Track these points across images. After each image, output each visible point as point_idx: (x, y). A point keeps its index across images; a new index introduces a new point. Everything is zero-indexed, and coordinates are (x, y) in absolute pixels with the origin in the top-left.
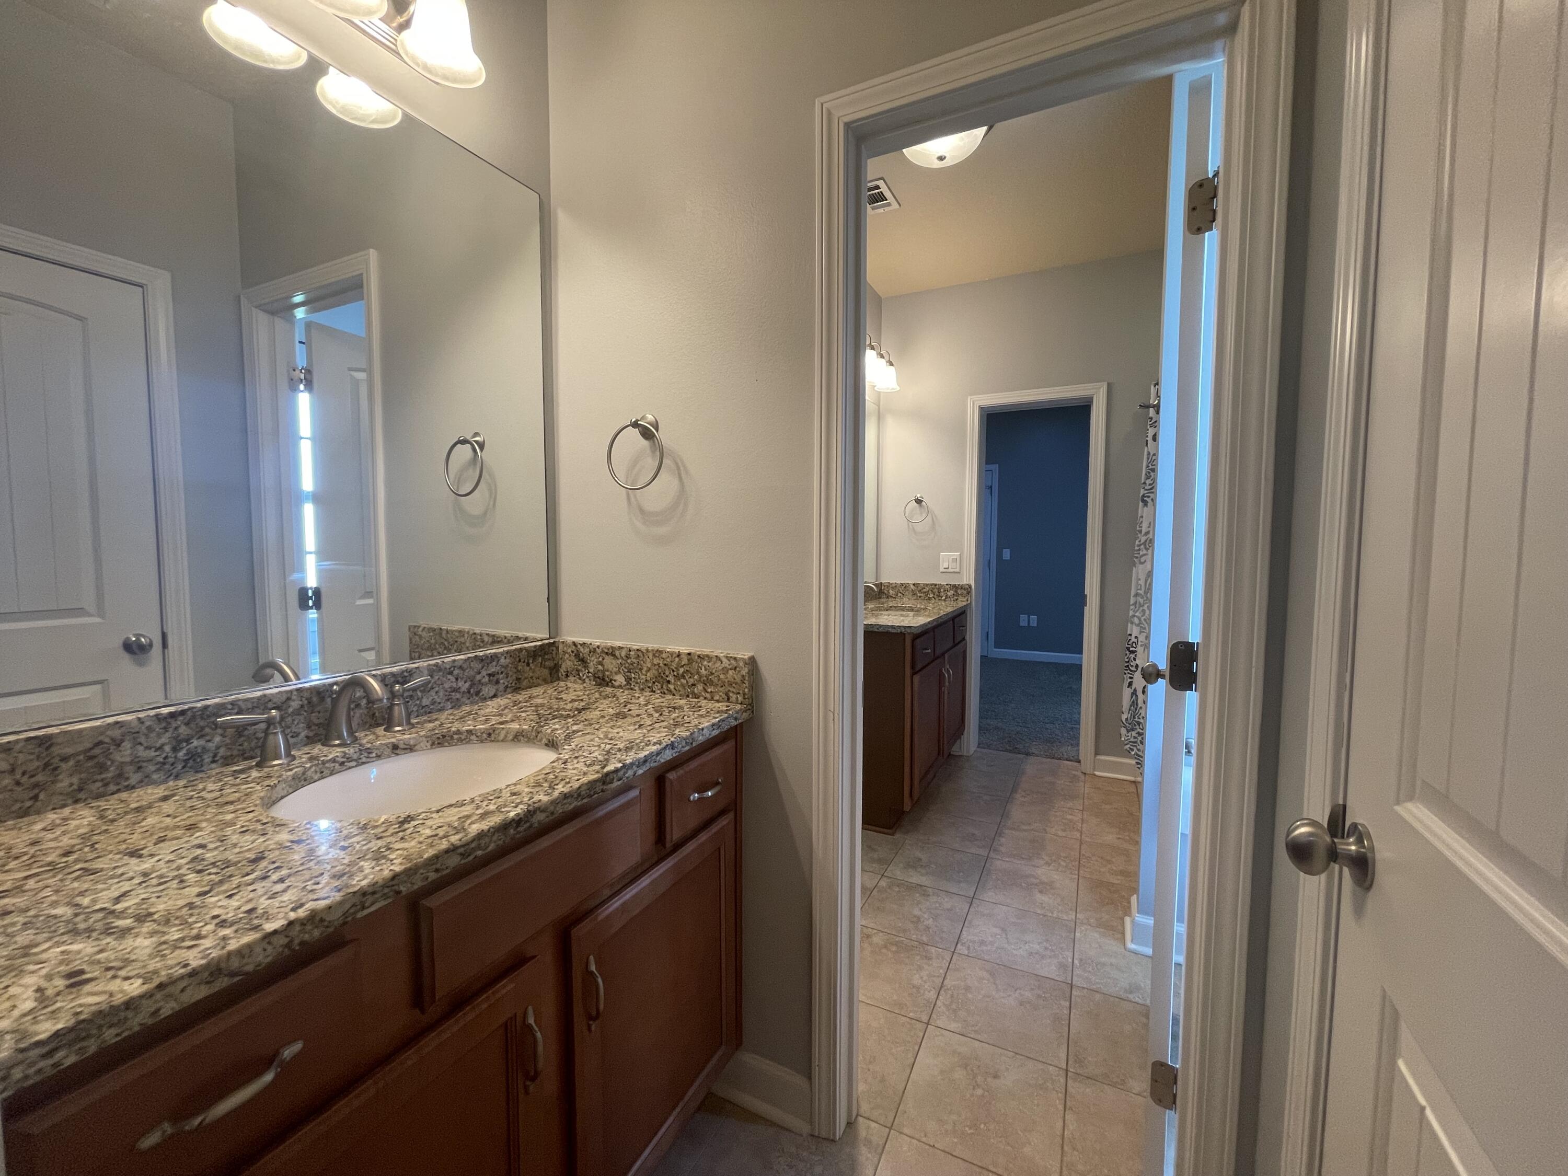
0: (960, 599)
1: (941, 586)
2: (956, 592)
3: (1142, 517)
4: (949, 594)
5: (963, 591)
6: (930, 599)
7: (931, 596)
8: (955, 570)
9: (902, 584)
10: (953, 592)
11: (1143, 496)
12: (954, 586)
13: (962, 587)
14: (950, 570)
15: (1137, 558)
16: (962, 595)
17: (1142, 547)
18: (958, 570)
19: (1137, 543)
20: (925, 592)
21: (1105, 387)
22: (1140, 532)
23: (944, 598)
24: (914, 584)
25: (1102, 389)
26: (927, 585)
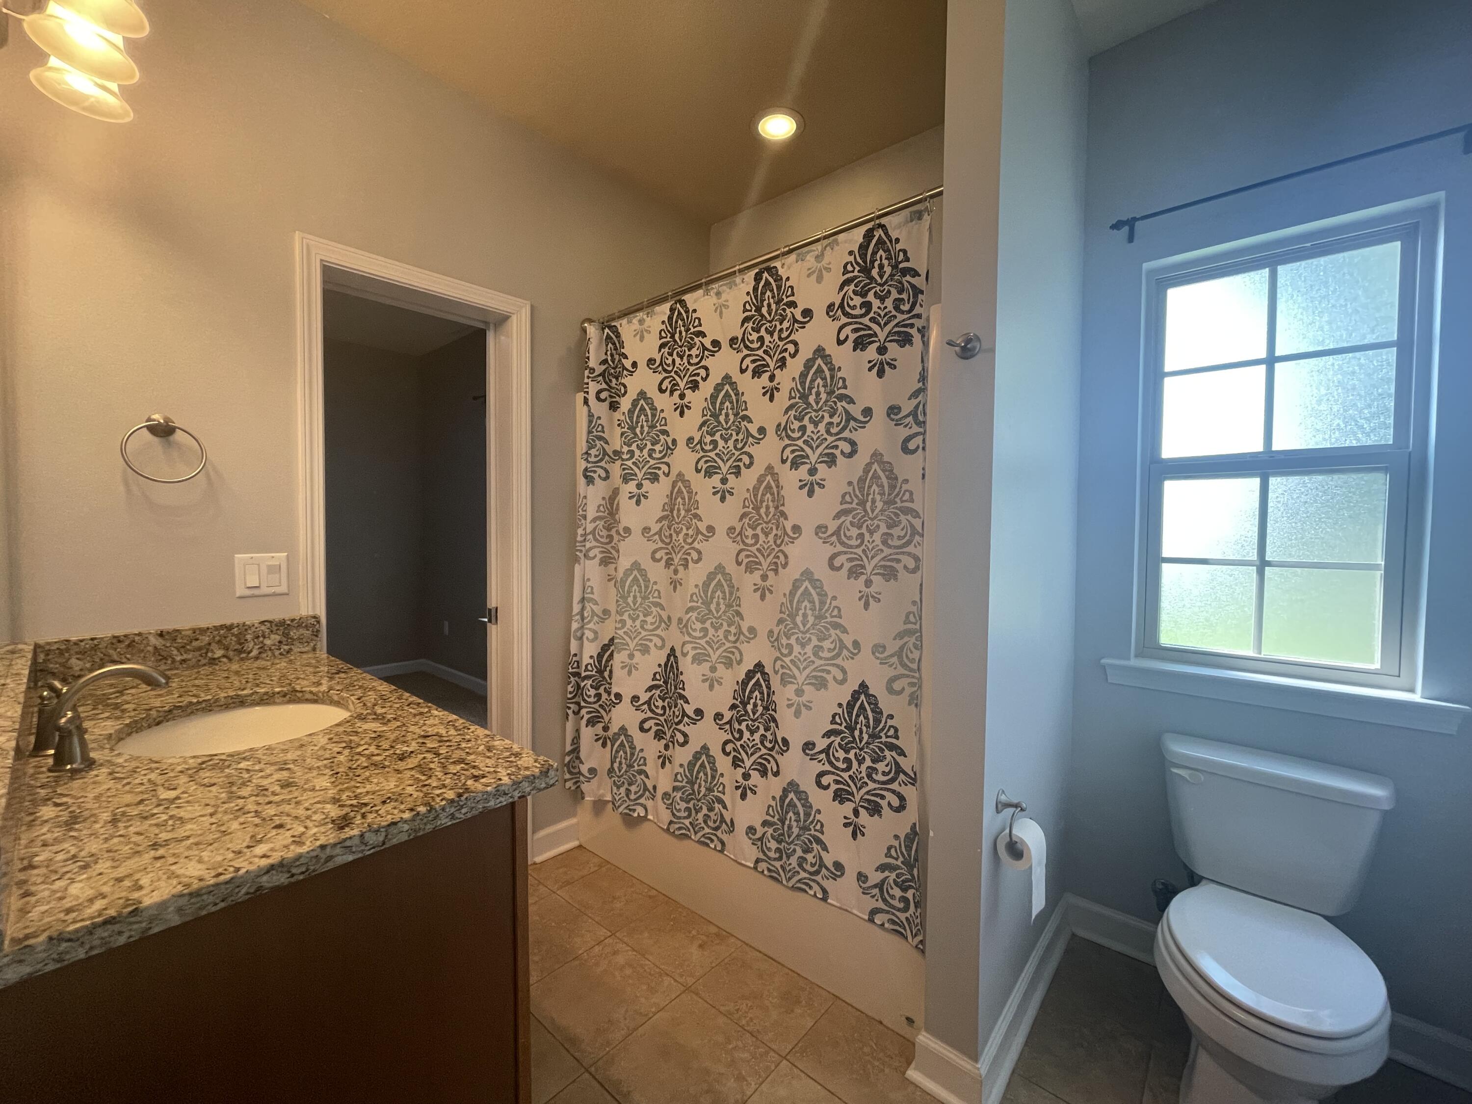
0: (296, 650)
1: (244, 628)
2: (286, 635)
3: (585, 497)
4: (268, 642)
5: (302, 631)
6: (213, 661)
7: (219, 653)
8: (278, 590)
9: (118, 639)
10: (278, 638)
11: (586, 470)
12: (282, 623)
13: (300, 623)
14: (265, 590)
15: (581, 551)
16: (300, 640)
17: (590, 537)
18: (283, 589)
19: (580, 531)
20: (199, 649)
21: (528, 308)
22: (585, 517)
23: (254, 653)
24: (161, 635)
25: (524, 310)
26: (203, 631)
